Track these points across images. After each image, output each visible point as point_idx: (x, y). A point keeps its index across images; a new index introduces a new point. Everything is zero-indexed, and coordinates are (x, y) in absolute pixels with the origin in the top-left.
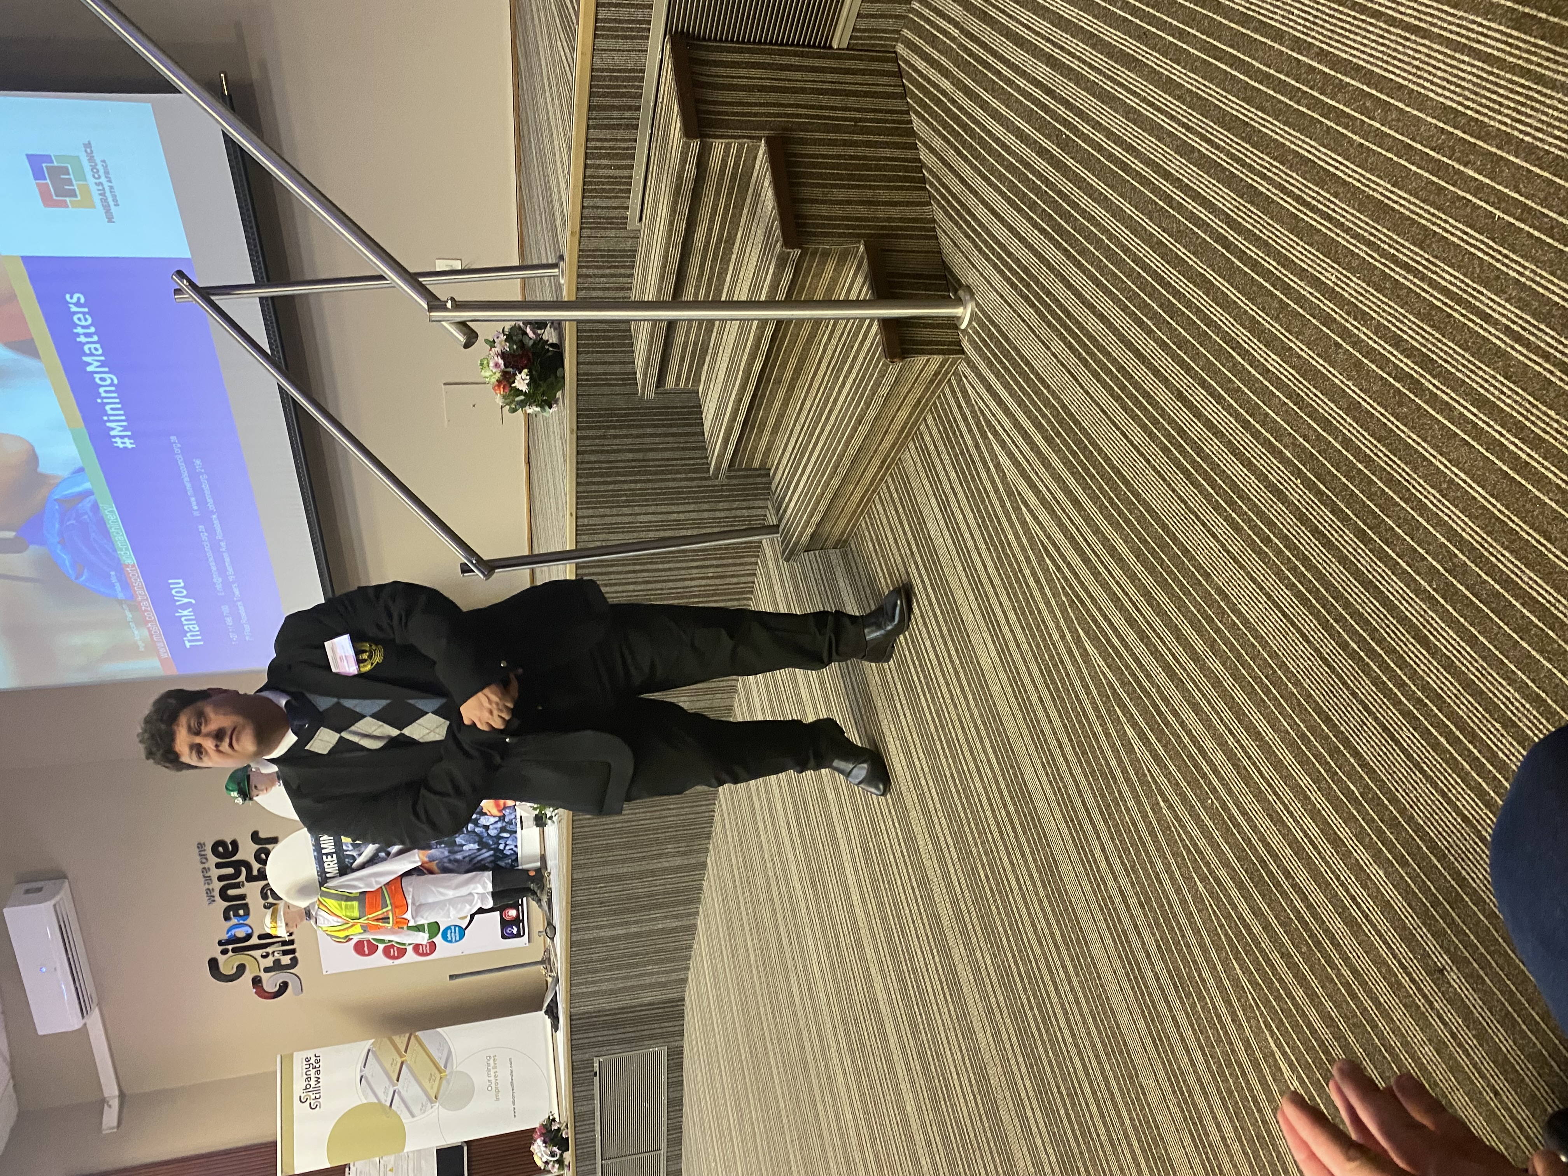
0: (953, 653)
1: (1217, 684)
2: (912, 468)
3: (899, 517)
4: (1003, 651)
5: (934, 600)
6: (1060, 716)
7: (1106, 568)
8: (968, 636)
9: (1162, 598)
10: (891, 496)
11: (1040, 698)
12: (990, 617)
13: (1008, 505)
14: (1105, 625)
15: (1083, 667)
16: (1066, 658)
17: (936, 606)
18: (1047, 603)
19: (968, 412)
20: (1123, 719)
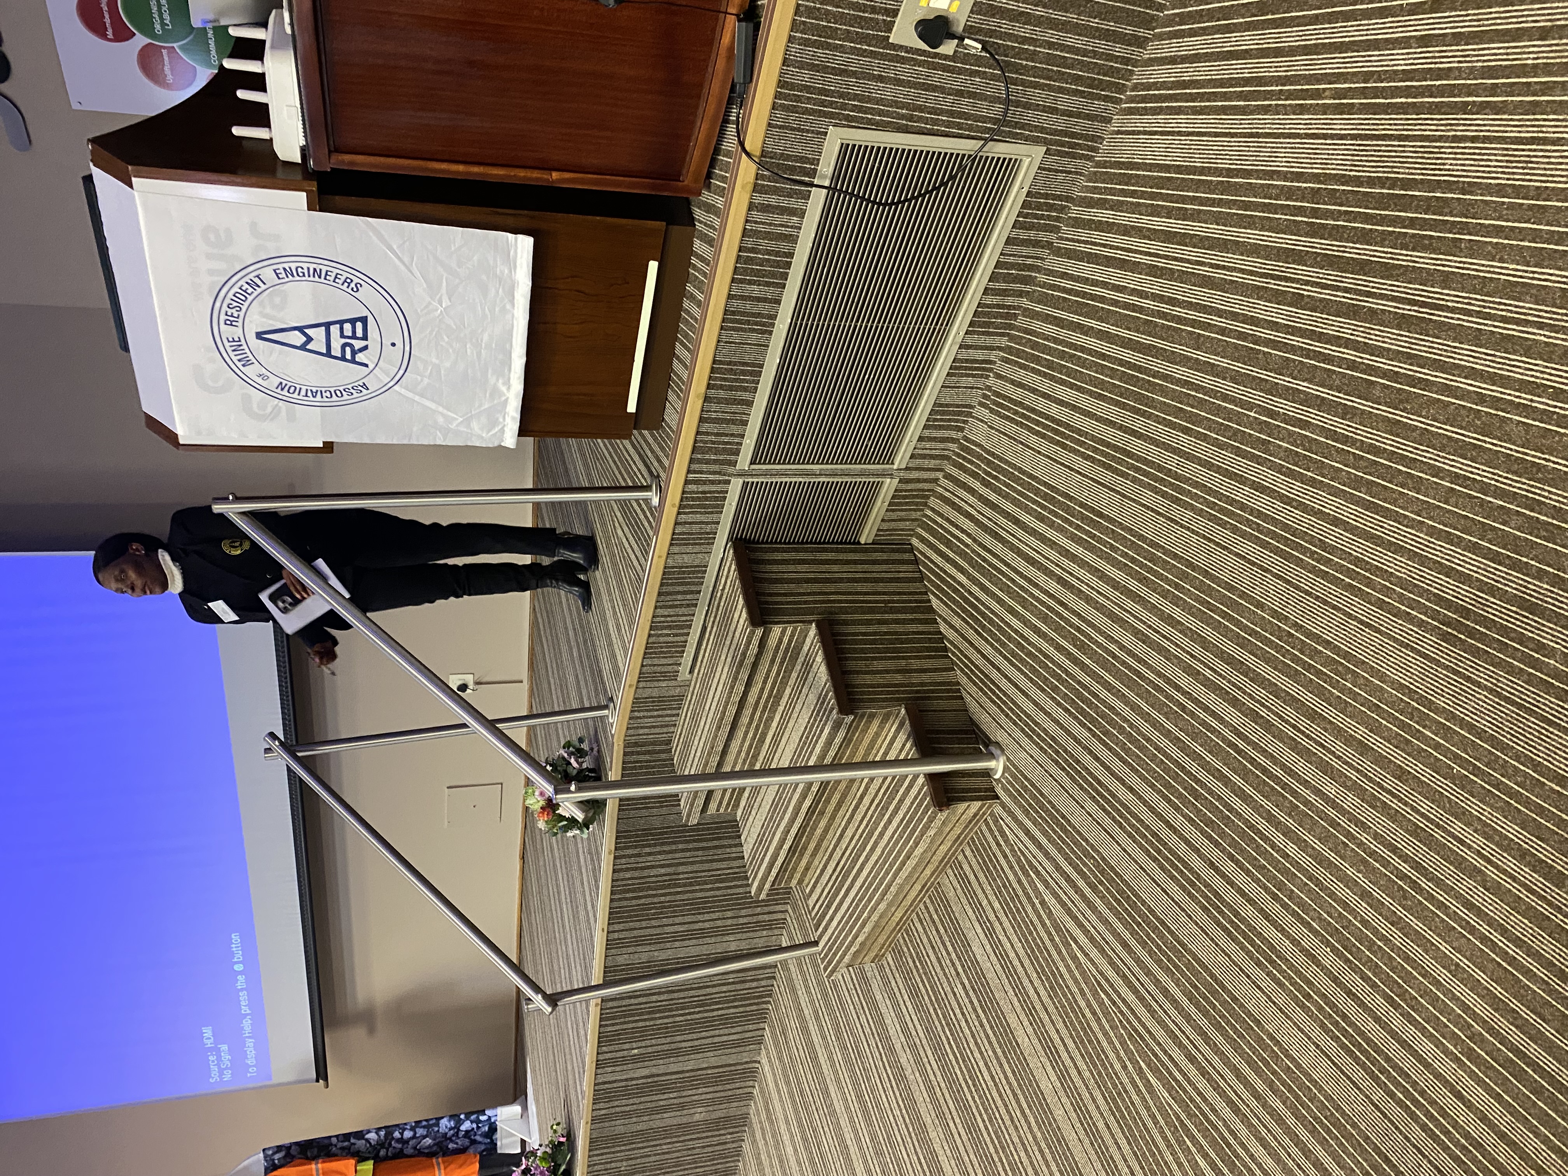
0: (1010, 1075)
1: (1280, 1121)
2: (952, 893)
3: (941, 938)
4: (1063, 1076)
5: (985, 1021)
6: (1129, 1143)
7: (1160, 1006)
8: (1025, 1059)
9: (1219, 1039)
10: (931, 916)
11: (1107, 1125)
12: (1047, 1043)
13: (1057, 939)
14: (1165, 1059)
15: (1147, 1096)
16: (1129, 1087)
17: (988, 1027)
18: (1106, 1034)
19: (1008, 851)
20: (1193, 1149)
